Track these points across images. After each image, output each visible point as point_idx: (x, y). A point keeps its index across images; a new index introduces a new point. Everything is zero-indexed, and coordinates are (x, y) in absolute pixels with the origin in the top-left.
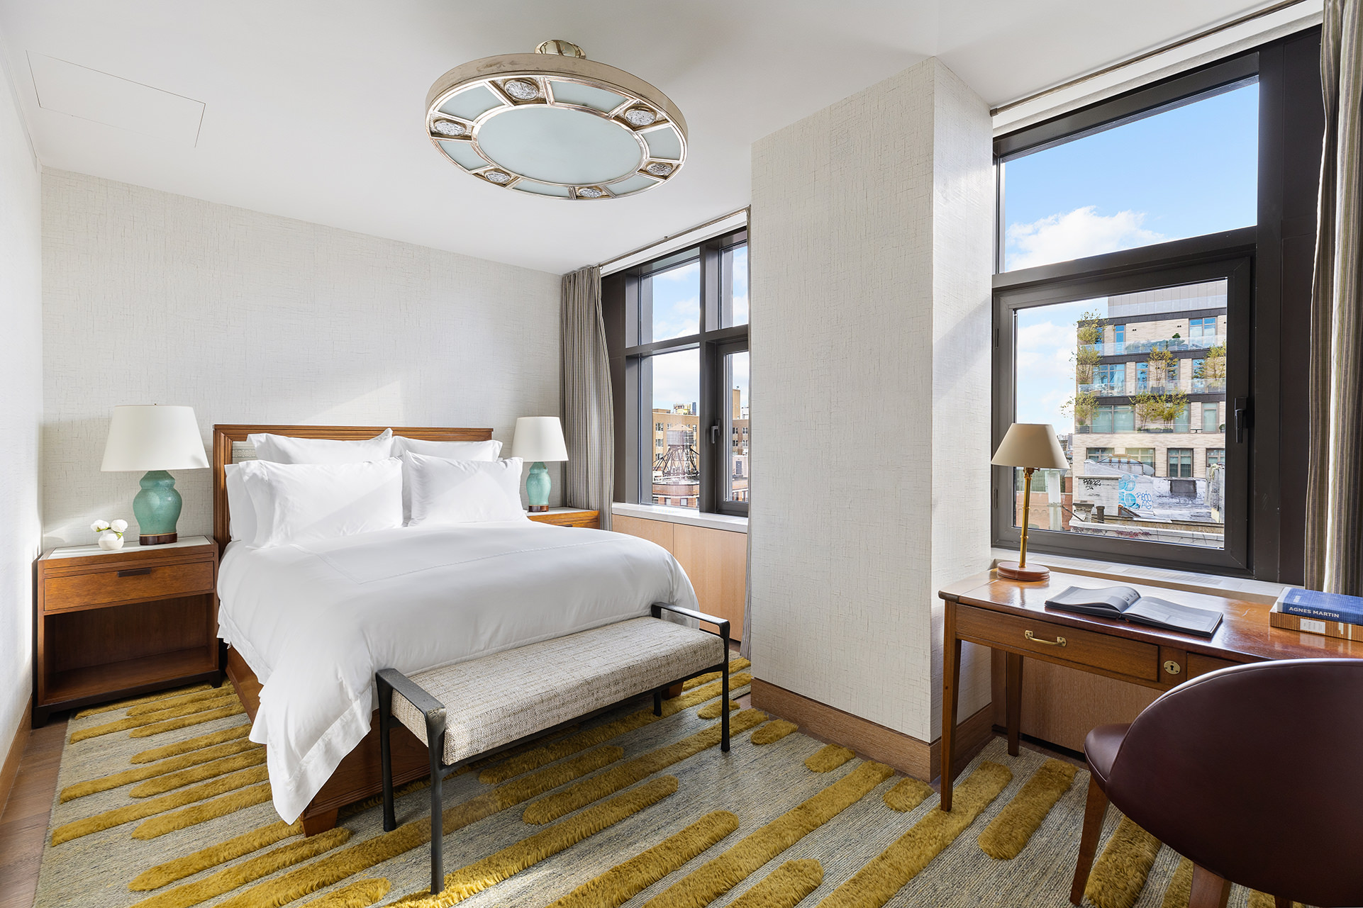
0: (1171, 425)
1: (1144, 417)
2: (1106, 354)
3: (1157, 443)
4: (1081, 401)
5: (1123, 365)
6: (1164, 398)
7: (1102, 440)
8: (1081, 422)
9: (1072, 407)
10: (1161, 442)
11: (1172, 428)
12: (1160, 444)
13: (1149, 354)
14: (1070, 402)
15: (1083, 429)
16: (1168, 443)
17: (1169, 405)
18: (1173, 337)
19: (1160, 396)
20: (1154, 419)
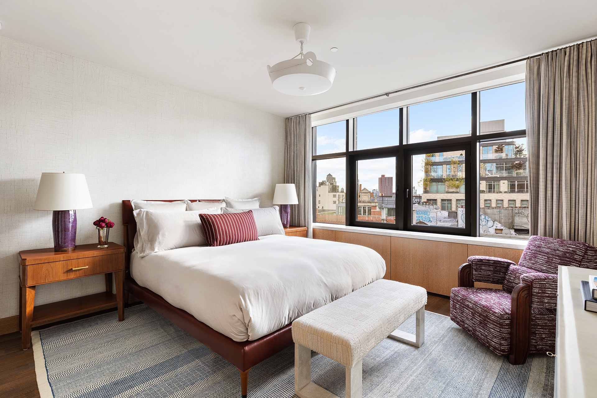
0: (458, 190)
1: (449, 187)
2: (436, 161)
3: (452, 197)
4: (425, 180)
5: (442, 166)
6: (455, 179)
7: (433, 196)
8: (425, 189)
9: (422, 183)
10: (454, 197)
11: (459, 191)
12: (454, 198)
13: (451, 161)
14: (421, 181)
15: (426, 191)
16: (456, 197)
17: (457, 182)
18: (460, 155)
19: (454, 179)
20: (452, 187)
